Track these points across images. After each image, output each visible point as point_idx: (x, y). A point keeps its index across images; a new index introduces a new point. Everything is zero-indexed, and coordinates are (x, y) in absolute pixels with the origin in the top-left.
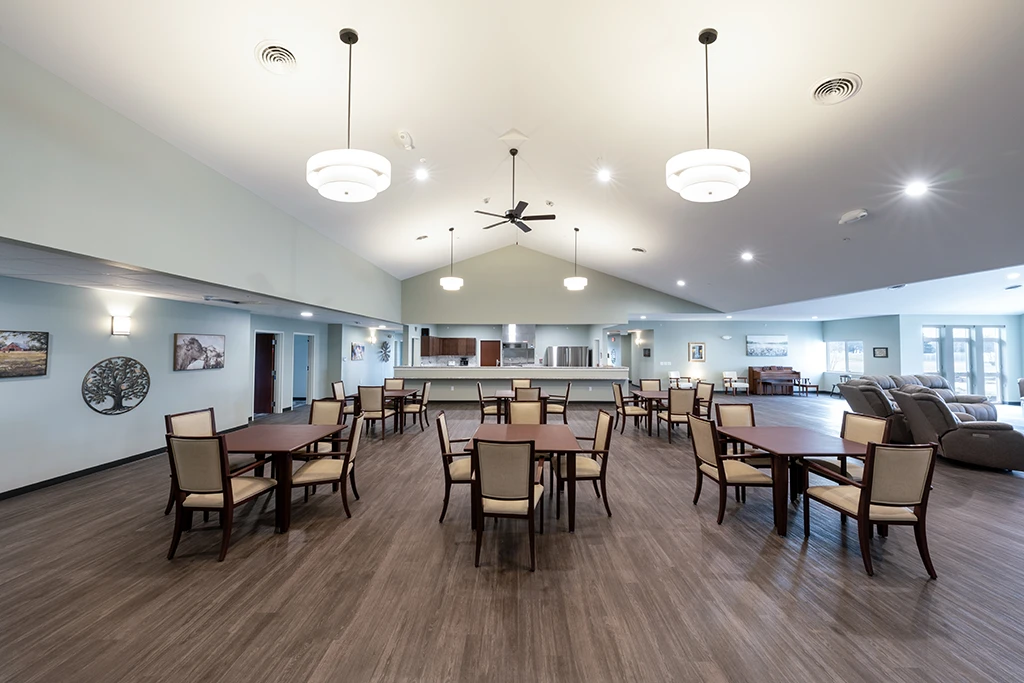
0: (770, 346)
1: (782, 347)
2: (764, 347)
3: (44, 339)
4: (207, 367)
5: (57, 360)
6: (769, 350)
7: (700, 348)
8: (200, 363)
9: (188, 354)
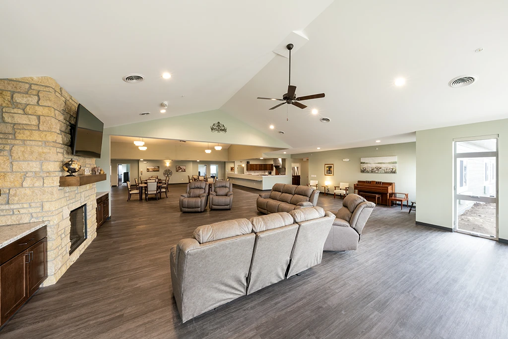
0: (380, 165)
1: (391, 166)
2: (374, 166)
3: (159, 167)
5: (160, 169)
6: (378, 169)
7: (331, 167)
9: (178, 169)
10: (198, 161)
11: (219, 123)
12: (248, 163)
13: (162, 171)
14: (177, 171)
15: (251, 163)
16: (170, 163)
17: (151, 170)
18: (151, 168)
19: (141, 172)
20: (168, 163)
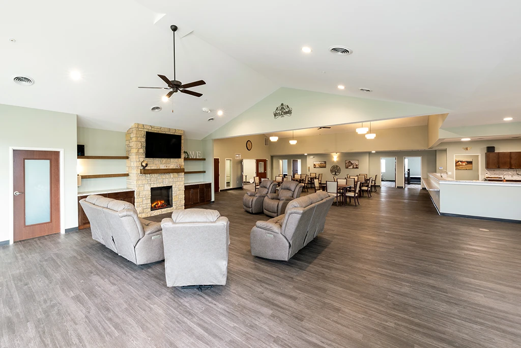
3: (325, 162)
4: (353, 168)
5: (327, 166)
8: (352, 167)
9: (349, 165)
10: (374, 152)
11: (282, 104)
12: (490, 149)
13: (329, 167)
14: (347, 168)
15: (501, 149)
16: (339, 157)
17: (317, 166)
18: (317, 163)
19: (309, 167)
20: (335, 158)
